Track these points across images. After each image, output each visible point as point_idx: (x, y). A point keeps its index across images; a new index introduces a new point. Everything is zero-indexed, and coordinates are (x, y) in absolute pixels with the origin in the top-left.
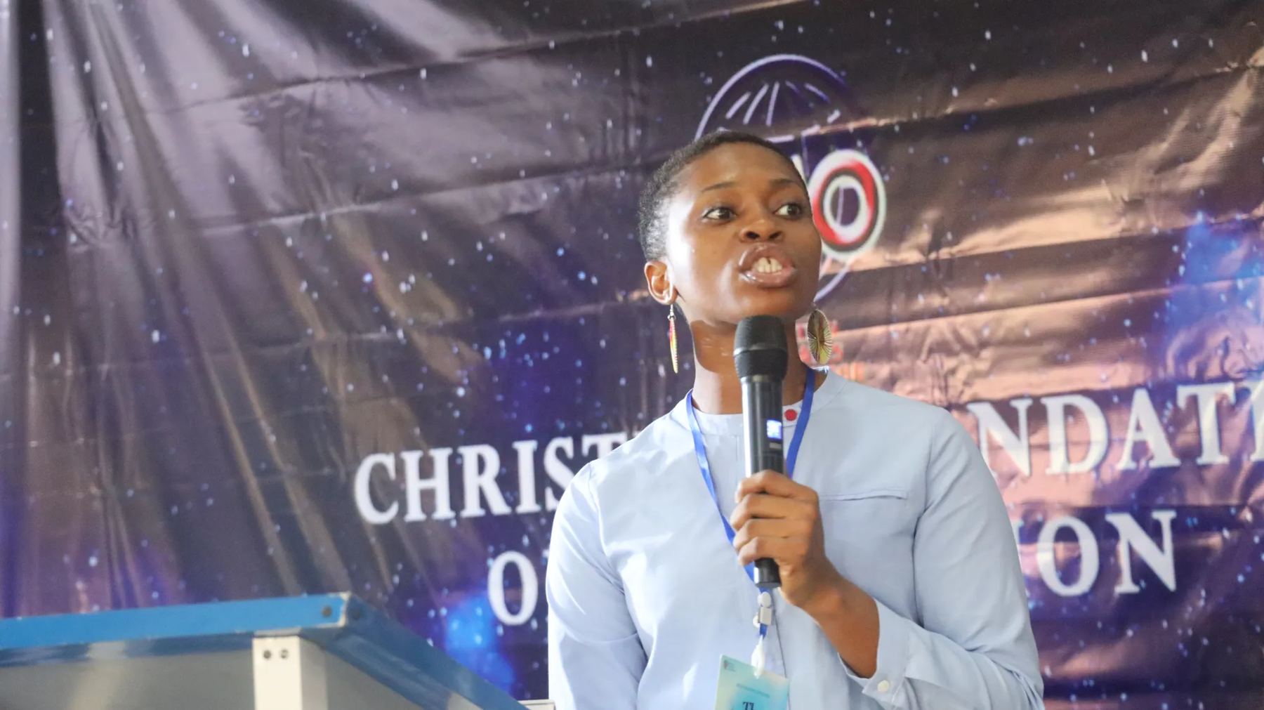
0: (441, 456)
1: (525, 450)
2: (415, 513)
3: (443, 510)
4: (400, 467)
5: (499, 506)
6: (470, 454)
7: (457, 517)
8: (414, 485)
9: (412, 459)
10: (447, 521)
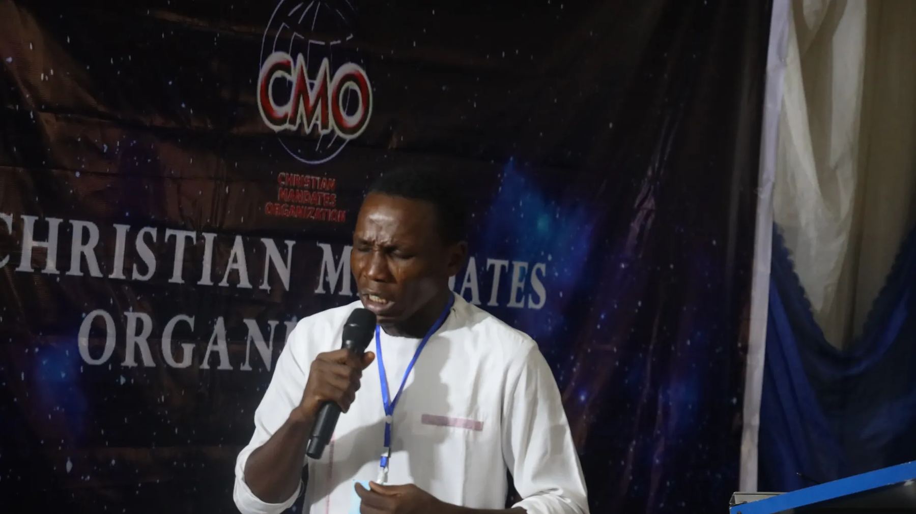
0: (54, 223)
1: (122, 230)
2: (25, 266)
3: (51, 266)
4: (18, 226)
5: (95, 271)
6: (77, 226)
7: (62, 275)
8: (29, 243)
9: (29, 222)
10: (53, 276)
